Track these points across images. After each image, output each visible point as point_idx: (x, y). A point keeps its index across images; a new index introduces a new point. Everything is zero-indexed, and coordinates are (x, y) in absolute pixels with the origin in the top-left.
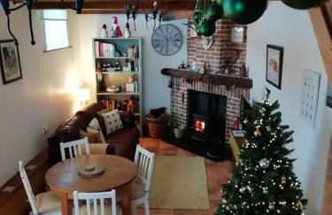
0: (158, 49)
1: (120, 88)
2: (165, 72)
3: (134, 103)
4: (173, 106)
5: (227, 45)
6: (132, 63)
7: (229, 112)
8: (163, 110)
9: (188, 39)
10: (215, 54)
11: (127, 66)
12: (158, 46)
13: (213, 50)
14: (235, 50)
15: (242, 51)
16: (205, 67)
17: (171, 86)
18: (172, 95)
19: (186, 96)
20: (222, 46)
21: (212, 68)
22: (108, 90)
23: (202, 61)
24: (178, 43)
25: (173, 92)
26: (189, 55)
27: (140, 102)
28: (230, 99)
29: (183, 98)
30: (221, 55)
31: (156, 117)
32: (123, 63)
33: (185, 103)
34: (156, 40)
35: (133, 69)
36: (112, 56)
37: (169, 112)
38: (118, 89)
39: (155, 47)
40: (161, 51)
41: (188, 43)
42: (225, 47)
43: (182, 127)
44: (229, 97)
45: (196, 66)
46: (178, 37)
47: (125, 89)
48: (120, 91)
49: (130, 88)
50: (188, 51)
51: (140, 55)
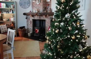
0: (22, 6)
1: (8, 19)
2: (24, 14)
3: (13, 25)
4: (27, 26)
5: (45, 3)
6: (13, 11)
7: (47, 25)
8: (24, 27)
9: (32, 3)
10: (41, 6)
11: (11, 12)
12: (22, 5)
13: (40, 4)
14: (47, 4)
15: (50, 4)
16: (38, 11)
17: (27, 18)
18: (27, 22)
19: (32, 22)
20: (43, 3)
21: (40, 11)
22: (4, 20)
23: (37, 9)
24: (29, 4)
26: (32, 8)
27: (16, 24)
29: (31, 22)
30: (43, 6)
31: (21, 29)
32: (9, 10)
33: (32, 24)
34: (21, 3)
35: (13, 13)
36: (5, 8)
37: (26, 28)
38: (7, 20)
39: (21, 5)
41: (32, 4)
42: (44, 3)
43: (31, 32)
44: (46, 20)
45: (35, 11)
46: (29, 2)
47: (10, 20)
48: (8, 20)
49: (12, 19)
50: (32, 7)
51: (15, 7)
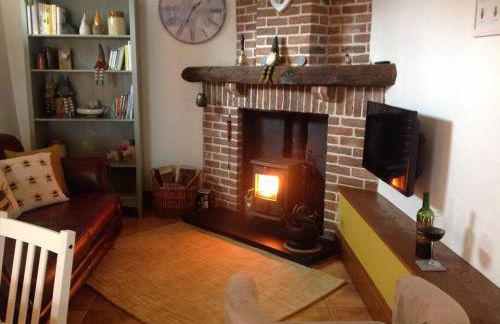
0: (174, 29)
2: (190, 75)
4: (207, 148)
5: (326, 1)
7: (335, 149)
10: (299, 20)
12: (172, 21)
13: (296, 10)
16: (276, 52)
17: (203, 102)
18: (206, 124)
19: (235, 124)
21: (292, 55)
23: (268, 41)
24: (216, 17)
25: (207, 118)
28: (336, 121)
29: (230, 128)
30: (313, 19)
33: (234, 140)
34: (168, 8)
39: (167, 23)
40: (180, 32)
41: (239, 12)
42: (321, 4)
44: (333, 115)
46: (216, 4)
